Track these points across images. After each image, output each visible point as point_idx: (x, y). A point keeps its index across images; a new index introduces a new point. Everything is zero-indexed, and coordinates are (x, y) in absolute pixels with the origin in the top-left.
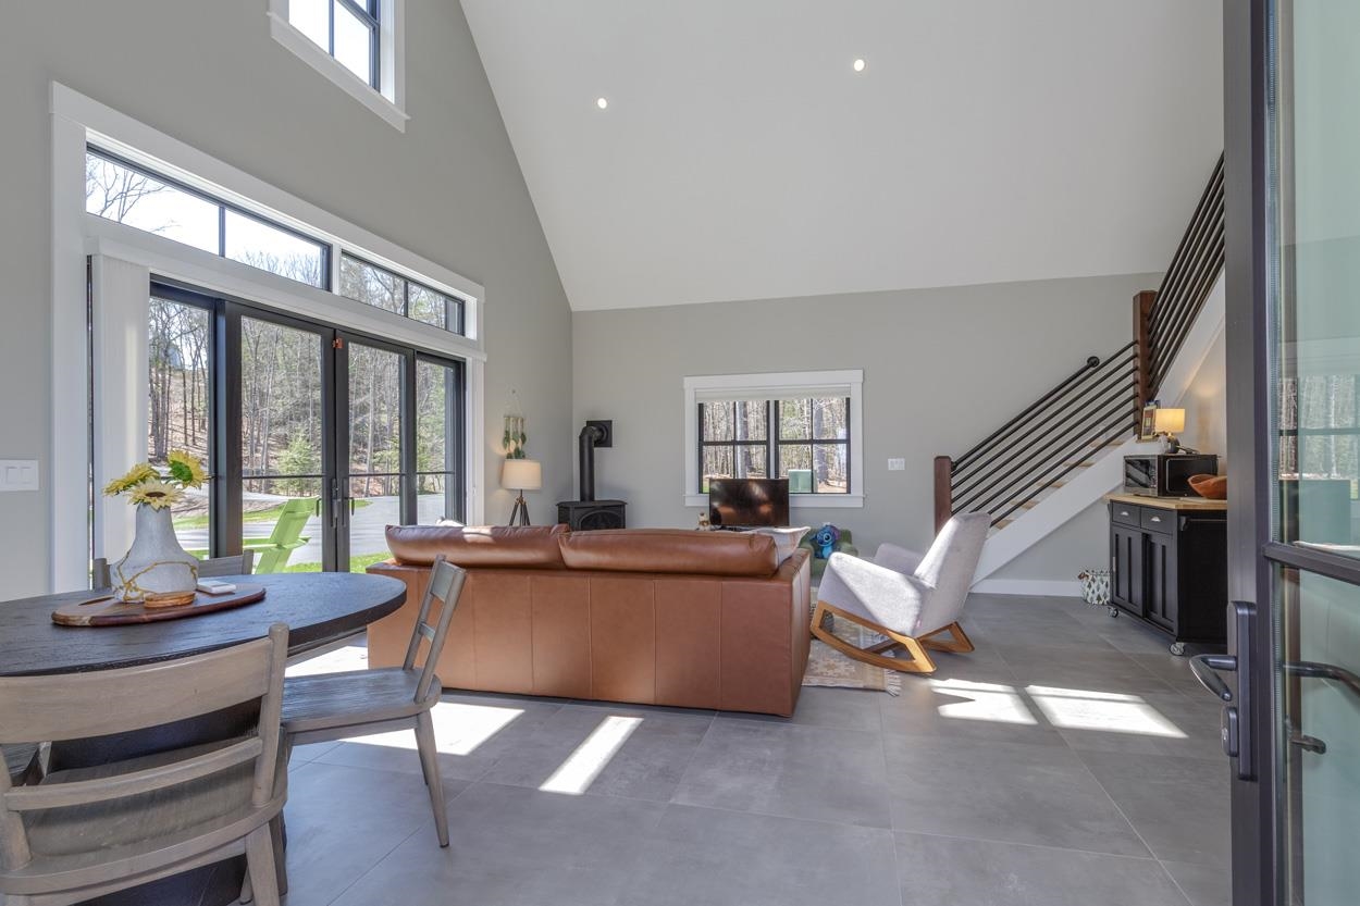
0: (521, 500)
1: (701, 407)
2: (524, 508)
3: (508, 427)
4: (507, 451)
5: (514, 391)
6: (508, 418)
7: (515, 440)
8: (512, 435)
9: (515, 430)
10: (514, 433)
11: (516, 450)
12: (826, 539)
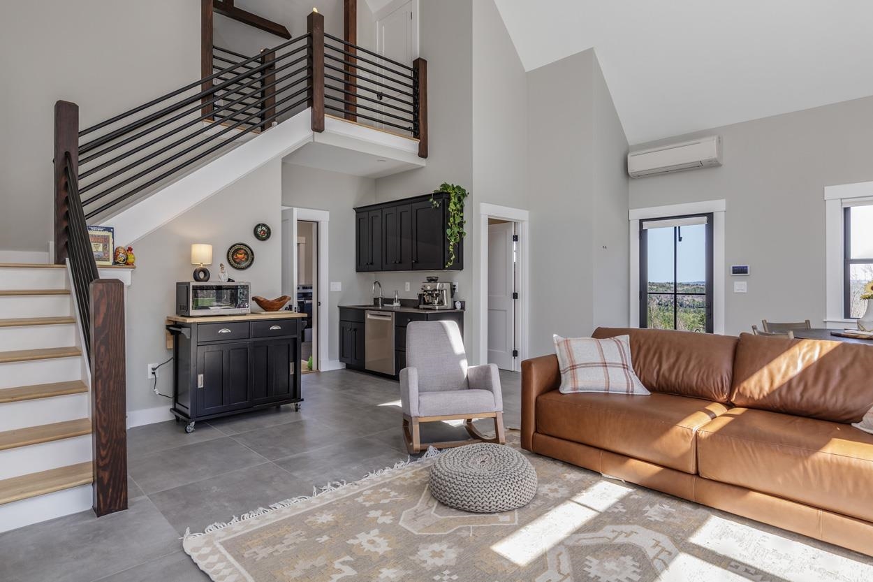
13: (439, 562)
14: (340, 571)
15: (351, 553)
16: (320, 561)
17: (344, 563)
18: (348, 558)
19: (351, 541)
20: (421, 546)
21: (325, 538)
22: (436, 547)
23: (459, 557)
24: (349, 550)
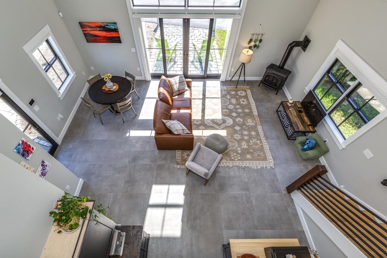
0: (243, 63)
3: (252, 38)
4: (250, 45)
5: (260, 25)
6: (253, 34)
7: (255, 42)
8: (253, 40)
9: (256, 38)
10: (255, 40)
11: (255, 45)
12: (307, 143)
13: (238, 135)
14: (252, 142)
15: (249, 145)
16: (254, 146)
17: (251, 143)
18: (250, 144)
19: (248, 147)
20: (238, 140)
21: (251, 151)
22: (236, 138)
23: (234, 134)
24: (249, 146)
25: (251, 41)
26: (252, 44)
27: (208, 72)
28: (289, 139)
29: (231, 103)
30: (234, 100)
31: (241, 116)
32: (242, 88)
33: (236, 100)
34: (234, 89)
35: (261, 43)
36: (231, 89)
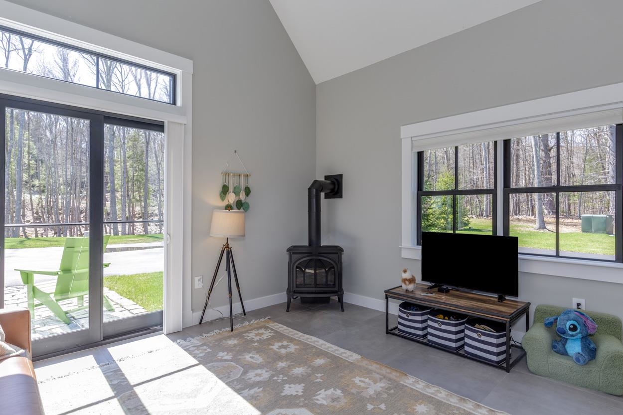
0: (227, 246)
1: (420, 155)
2: (230, 253)
3: (227, 182)
4: (225, 203)
5: (235, 152)
6: (227, 174)
7: (237, 193)
8: (231, 189)
9: (236, 185)
10: (235, 188)
11: (237, 201)
12: (570, 329)
25: (225, 190)
26: (231, 198)
27: (107, 317)
28: (507, 370)
29: (248, 367)
30: (251, 355)
31: (319, 383)
32: (250, 325)
33: (257, 352)
34: (227, 334)
35: (249, 196)
36: (219, 337)
